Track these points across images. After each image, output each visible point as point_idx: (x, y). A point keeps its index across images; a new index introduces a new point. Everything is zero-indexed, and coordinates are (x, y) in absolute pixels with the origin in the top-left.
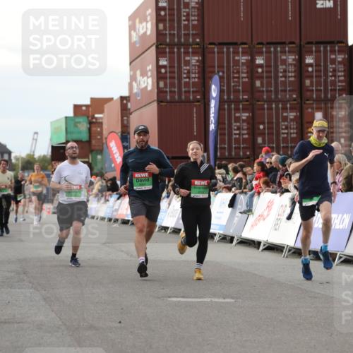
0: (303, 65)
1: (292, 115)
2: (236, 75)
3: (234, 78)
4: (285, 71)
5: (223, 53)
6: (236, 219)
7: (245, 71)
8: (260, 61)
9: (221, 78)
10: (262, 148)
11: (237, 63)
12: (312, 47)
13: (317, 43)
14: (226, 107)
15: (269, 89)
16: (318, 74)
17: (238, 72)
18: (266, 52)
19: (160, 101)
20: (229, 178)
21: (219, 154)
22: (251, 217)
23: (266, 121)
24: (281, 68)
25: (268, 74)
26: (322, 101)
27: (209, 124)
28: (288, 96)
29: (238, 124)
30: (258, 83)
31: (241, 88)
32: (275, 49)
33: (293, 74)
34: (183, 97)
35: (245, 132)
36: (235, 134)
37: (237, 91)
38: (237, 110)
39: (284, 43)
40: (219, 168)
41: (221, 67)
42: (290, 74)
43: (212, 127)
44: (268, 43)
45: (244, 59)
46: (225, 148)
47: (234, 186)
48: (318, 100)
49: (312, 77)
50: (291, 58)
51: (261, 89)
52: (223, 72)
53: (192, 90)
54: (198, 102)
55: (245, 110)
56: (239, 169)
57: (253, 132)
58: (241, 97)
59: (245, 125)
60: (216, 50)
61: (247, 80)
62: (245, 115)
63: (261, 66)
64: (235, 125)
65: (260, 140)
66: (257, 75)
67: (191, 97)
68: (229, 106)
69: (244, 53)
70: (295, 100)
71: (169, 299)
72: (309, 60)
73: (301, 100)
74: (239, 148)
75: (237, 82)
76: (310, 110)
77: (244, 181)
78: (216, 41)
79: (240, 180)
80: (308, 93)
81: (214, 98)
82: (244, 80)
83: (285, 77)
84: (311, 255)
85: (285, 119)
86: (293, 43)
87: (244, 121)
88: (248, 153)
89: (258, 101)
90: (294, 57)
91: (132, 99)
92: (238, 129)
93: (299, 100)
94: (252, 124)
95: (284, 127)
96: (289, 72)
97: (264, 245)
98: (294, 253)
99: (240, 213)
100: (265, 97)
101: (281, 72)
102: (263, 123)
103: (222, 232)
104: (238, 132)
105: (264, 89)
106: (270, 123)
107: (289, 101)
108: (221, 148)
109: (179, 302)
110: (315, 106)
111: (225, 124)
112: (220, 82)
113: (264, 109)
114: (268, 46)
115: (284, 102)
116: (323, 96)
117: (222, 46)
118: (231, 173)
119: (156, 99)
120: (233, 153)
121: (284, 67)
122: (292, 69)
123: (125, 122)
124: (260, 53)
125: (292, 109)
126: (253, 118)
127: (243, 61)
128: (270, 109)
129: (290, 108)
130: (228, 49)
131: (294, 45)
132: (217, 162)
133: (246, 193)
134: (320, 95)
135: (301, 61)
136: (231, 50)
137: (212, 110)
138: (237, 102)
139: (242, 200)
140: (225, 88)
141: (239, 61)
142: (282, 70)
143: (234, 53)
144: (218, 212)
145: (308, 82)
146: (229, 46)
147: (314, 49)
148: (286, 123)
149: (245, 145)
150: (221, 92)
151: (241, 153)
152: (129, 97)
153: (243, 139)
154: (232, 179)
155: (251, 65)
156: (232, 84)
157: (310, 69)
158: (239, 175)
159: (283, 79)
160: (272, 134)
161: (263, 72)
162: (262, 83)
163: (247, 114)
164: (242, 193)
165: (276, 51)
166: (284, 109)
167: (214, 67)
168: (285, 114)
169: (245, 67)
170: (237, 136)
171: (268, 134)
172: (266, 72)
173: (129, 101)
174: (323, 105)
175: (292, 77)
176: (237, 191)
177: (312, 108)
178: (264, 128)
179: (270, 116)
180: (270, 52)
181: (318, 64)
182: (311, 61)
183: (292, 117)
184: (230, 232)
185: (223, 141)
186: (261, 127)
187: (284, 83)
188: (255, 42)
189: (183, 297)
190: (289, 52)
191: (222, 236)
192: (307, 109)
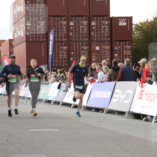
0: (91, 26)
1: (86, 48)
2: (61, 30)
3: (60, 31)
4: (83, 28)
5: (55, 20)
6: (61, 94)
7: (65, 28)
8: (71, 24)
9: (55, 31)
10: (72, 62)
11: (61, 25)
12: (94, 18)
13: (97, 16)
14: (57, 44)
15: (76, 36)
16: (97, 30)
17: (62, 29)
18: (74, 20)
19: (27, 41)
20: (58, 76)
21: (53, 65)
22: (67, 93)
23: (74, 51)
24: (81, 27)
25: (75, 30)
26: (99, 41)
27: (49, 52)
28: (84, 40)
29: (62, 52)
30: (71, 34)
31: (63, 36)
32: (78, 19)
33: (86, 30)
34: (38, 40)
35: (65, 55)
36: (61, 56)
37: (61, 37)
38: (62, 45)
39: (82, 16)
40: (54, 71)
41: (54, 26)
42: (85, 30)
43: (50, 53)
44: (75, 16)
45: (64, 23)
46: (56, 62)
47: (60, 79)
48: (97, 41)
49: (95, 31)
50: (85, 23)
51: (72, 36)
52: (55, 29)
53: (41, 36)
54: (44, 42)
55: (65, 45)
56: (62, 72)
57: (69, 55)
58: (63, 40)
59: (65, 52)
60: (52, 19)
61: (66, 32)
62: (65, 48)
63: (72, 26)
64: (61, 52)
65: (72, 59)
66: (70, 30)
67: (41, 40)
68: (58, 44)
69: (65, 20)
70: (87, 41)
71: (30, 130)
72: (93, 24)
73: (90, 41)
74: (62, 62)
75: (61, 33)
76: (94, 46)
77: (64, 77)
78: (52, 15)
79: (63, 76)
80: (93, 38)
81: (52, 40)
82: (65, 32)
83: (83, 31)
84: (94, 110)
85: (83, 50)
86: (86, 16)
87: (65, 50)
88: (66, 65)
89: (71, 42)
90: (86, 22)
91: (14, 41)
92: (62, 54)
93: (89, 41)
94: (68, 52)
95: (82, 53)
96: (84, 29)
97: (73, 105)
98: (86, 109)
99: (63, 91)
100: (74, 40)
101: (81, 29)
102: (73, 52)
103: (54, 100)
104: (62, 55)
105: (74, 36)
106: (76, 51)
107: (84, 42)
108: (54, 62)
109: (34, 131)
110: (96, 44)
111: (56, 52)
112: (54, 33)
113: (73, 45)
114: (75, 17)
115: (82, 42)
116: (99, 39)
117: (55, 17)
118: (59, 74)
119: (25, 40)
120: (60, 65)
121: (82, 26)
122: (86, 27)
123: (11, 51)
124: (72, 20)
125: (86, 45)
126: (69, 49)
127: (64, 24)
128: (76, 45)
129: (85, 45)
130: (57, 18)
131: (86, 17)
132: (53, 69)
133: (65, 82)
134: (98, 39)
135: (89, 24)
136: (59, 19)
137: (51, 46)
138: (62, 42)
139: (64, 86)
140: (56, 36)
141: (62, 24)
142: (81, 28)
143: (60, 20)
144: (53, 91)
145: (93, 33)
146: (58, 17)
147: (95, 19)
148: (83, 52)
149: (65, 61)
150: (54, 37)
151: (64, 65)
152: (13, 40)
153: (65, 58)
154: (59, 76)
155: (68, 26)
156: (59, 34)
157: (94, 28)
158: (62, 74)
159: (82, 32)
160: (77, 56)
161: (73, 29)
162: (73, 34)
163: (66, 48)
164: (64, 82)
165: (79, 20)
166: (83, 45)
167: (51, 26)
168: (83, 48)
169: (65, 27)
170: (62, 57)
171: (75, 56)
172: (74, 29)
173: (13, 41)
174: (99, 44)
175: (86, 31)
176: (61, 82)
177: (95, 45)
178: (74, 54)
179: (76, 48)
180: (76, 20)
181: (97, 26)
182: (94, 24)
183: (86, 49)
184: (58, 100)
185: (55, 60)
186: (72, 53)
187: (82, 34)
188: (69, 15)
189: (37, 129)
190: (84, 20)
191: (55, 102)
192: (92, 45)
